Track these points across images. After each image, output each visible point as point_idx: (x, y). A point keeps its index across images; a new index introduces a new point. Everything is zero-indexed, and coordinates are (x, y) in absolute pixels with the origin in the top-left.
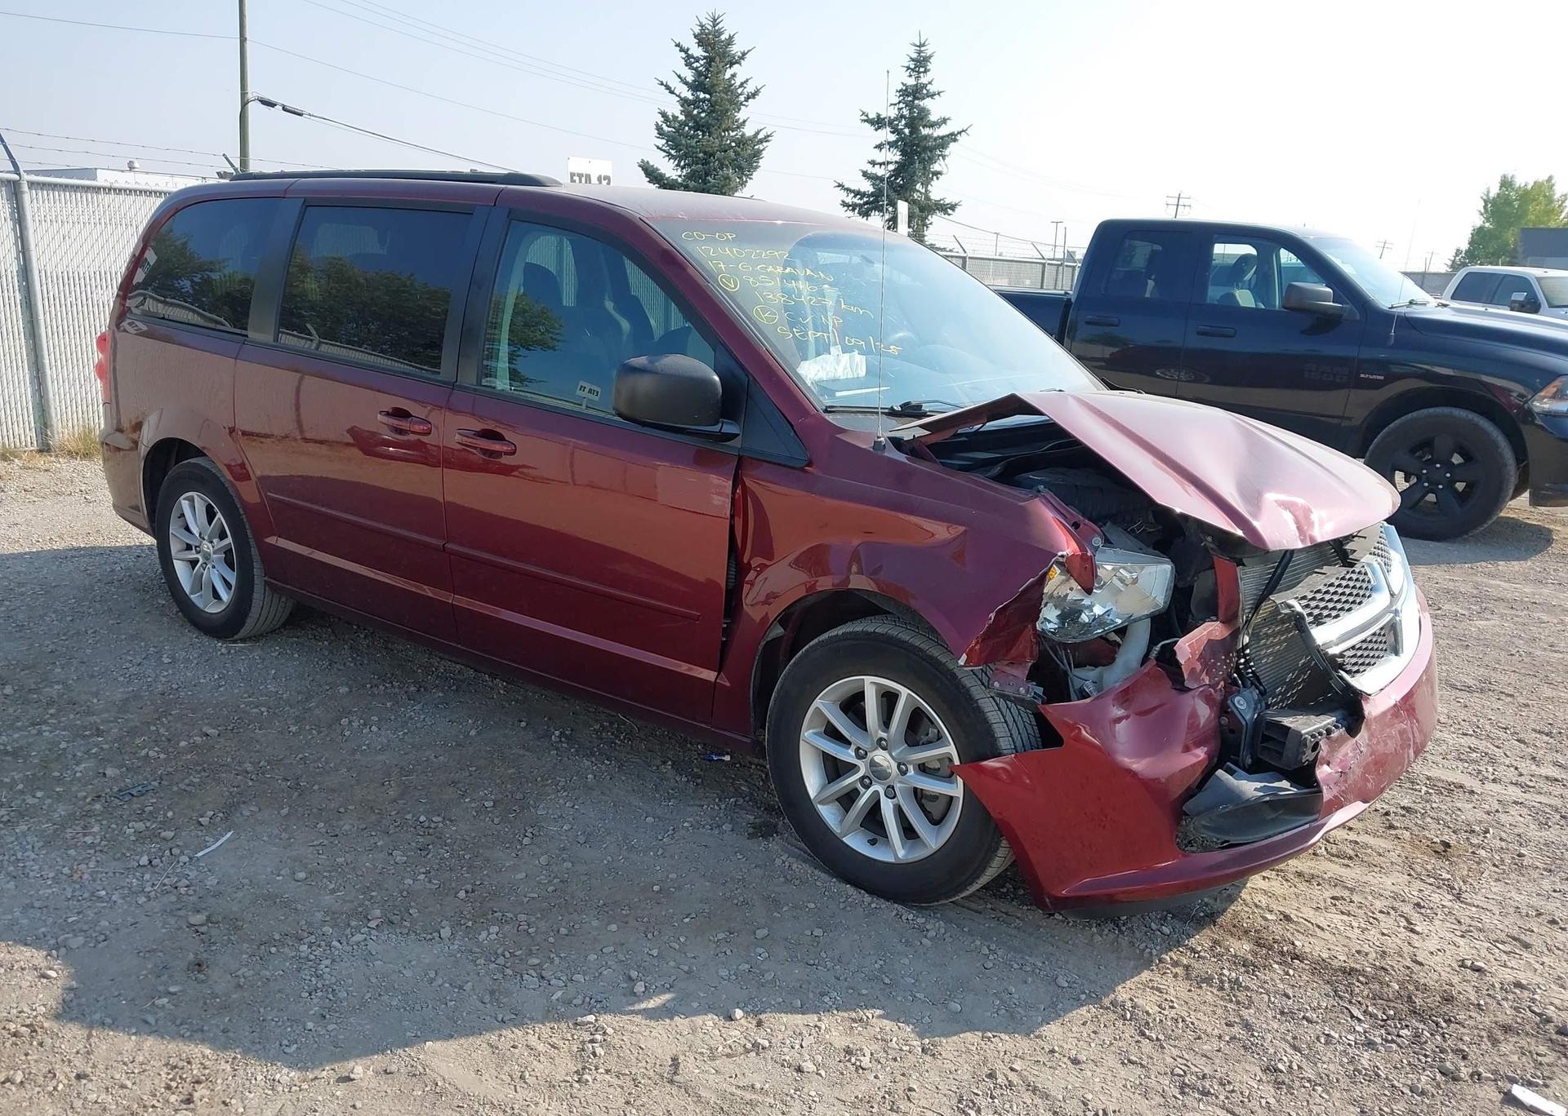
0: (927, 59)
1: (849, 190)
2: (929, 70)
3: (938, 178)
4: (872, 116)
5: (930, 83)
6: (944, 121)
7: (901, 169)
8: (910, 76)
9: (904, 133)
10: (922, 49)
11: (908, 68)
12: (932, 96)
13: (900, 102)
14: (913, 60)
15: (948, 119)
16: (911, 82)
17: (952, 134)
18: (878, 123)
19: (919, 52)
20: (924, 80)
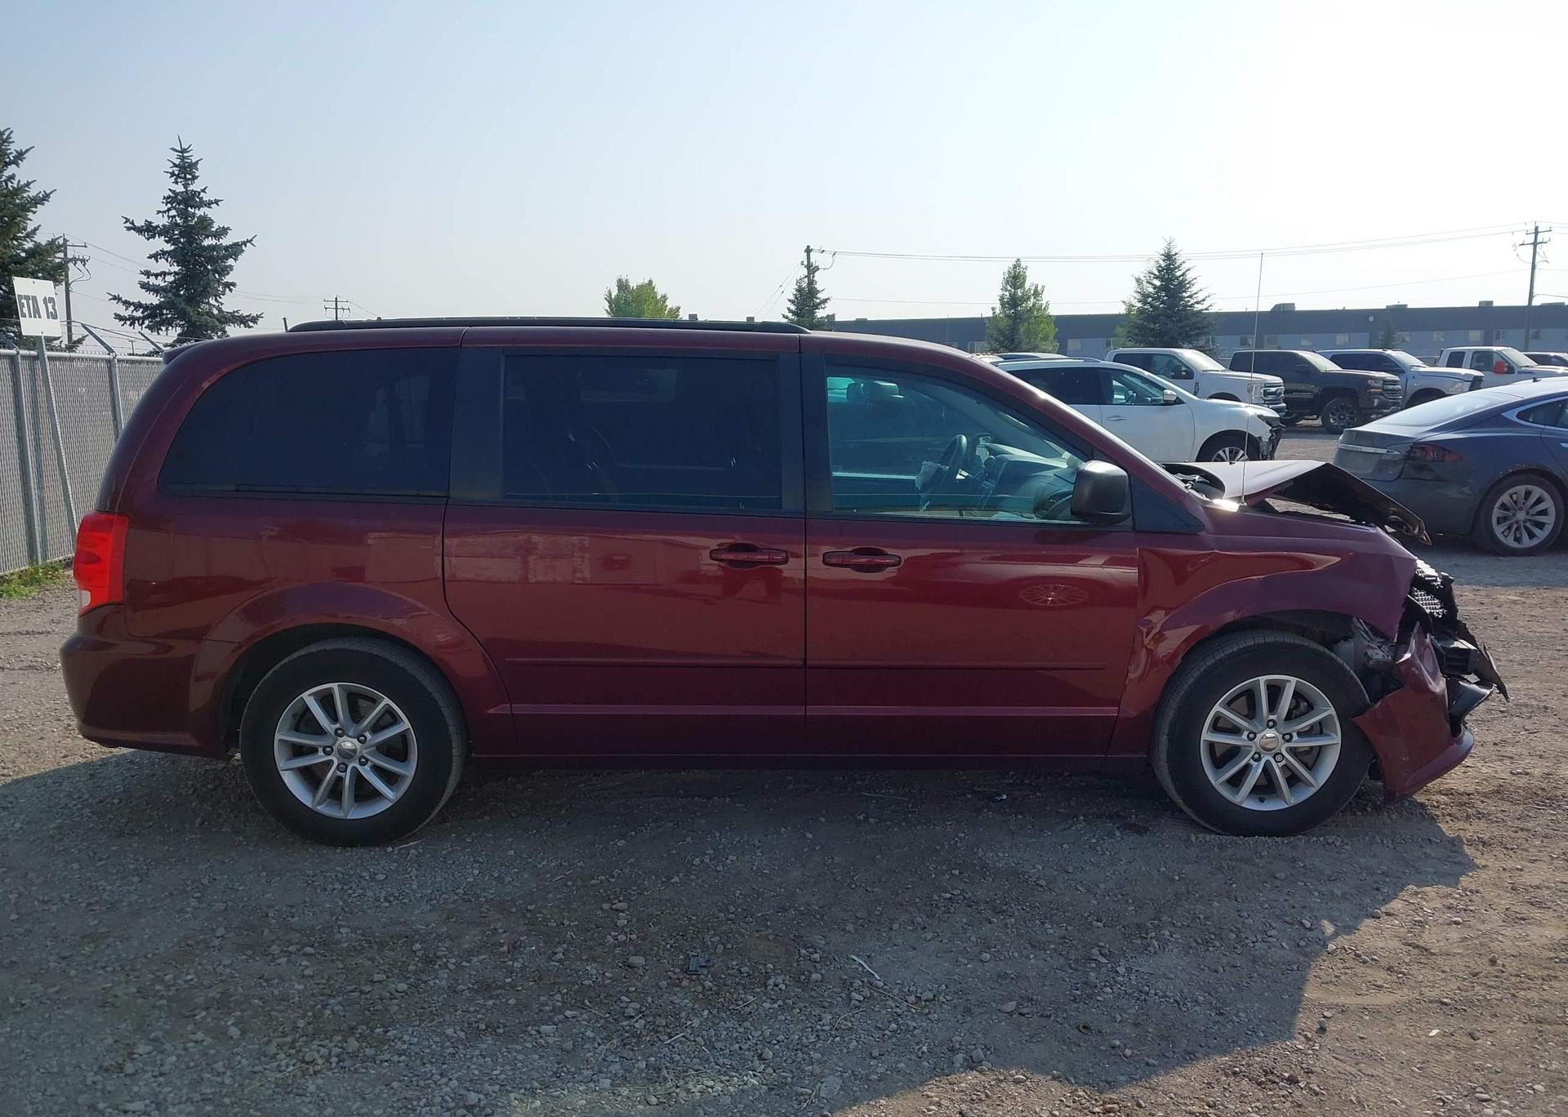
0: (194, 165)
1: (127, 303)
2: (197, 177)
3: (231, 290)
4: (139, 223)
5: (203, 191)
6: (224, 231)
7: (182, 281)
8: (177, 183)
9: (180, 242)
10: (185, 155)
11: (173, 174)
12: (209, 204)
13: (169, 210)
14: (175, 165)
15: (228, 228)
16: (180, 188)
17: (236, 244)
18: (149, 230)
19: (183, 158)
20: (195, 187)
